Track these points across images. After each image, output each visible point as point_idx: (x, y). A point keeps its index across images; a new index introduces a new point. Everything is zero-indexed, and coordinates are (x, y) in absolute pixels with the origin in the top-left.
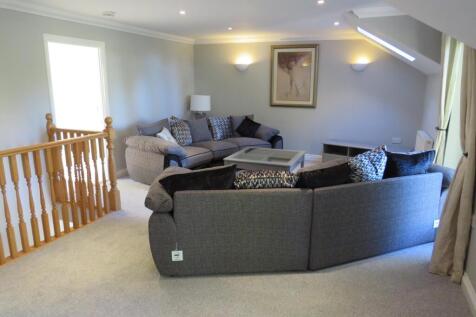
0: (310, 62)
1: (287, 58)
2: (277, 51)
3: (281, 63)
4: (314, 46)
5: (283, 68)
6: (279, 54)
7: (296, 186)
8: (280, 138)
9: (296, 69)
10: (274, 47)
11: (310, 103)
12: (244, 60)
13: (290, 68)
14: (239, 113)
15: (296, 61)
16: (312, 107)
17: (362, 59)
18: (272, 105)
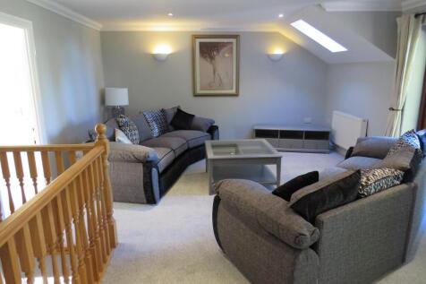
0: (231, 52)
1: (209, 48)
2: (198, 41)
3: (202, 52)
4: (236, 36)
5: (205, 57)
6: (200, 43)
7: (402, 182)
8: (217, 128)
9: (218, 58)
10: (196, 37)
11: (234, 91)
12: (162, 48)
13: (212, 58)
14: (170, 105)
15: (218, 51)
16: (236, 95)
17: (278, 50)
18: (196, 95)
